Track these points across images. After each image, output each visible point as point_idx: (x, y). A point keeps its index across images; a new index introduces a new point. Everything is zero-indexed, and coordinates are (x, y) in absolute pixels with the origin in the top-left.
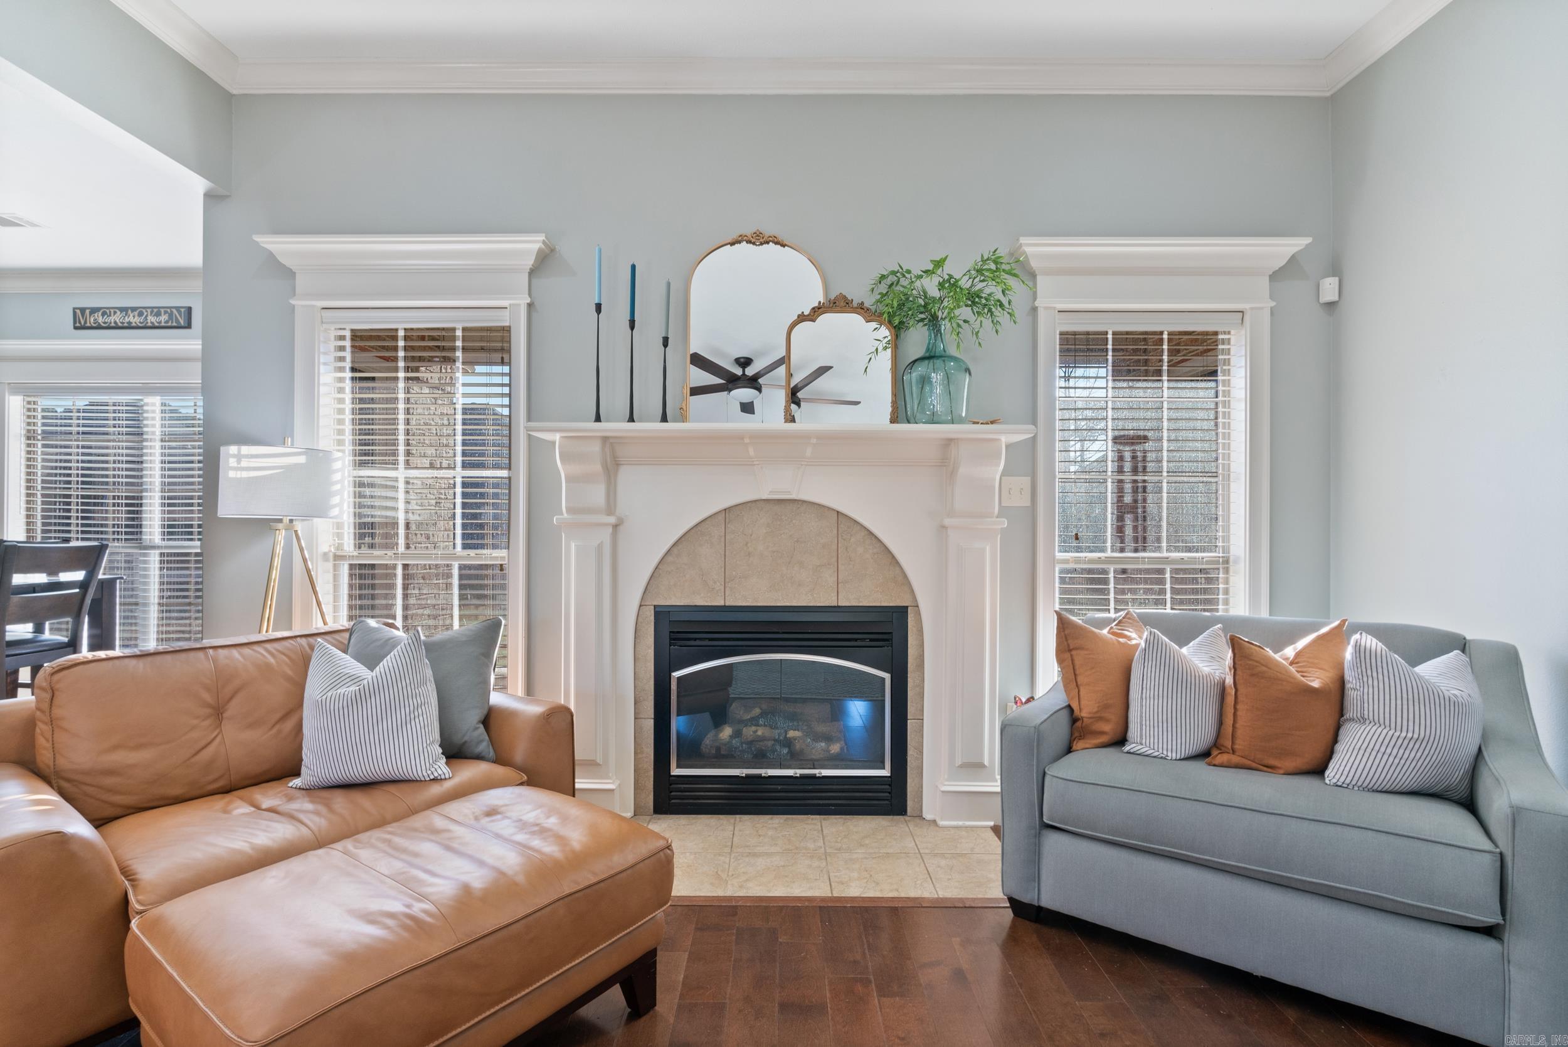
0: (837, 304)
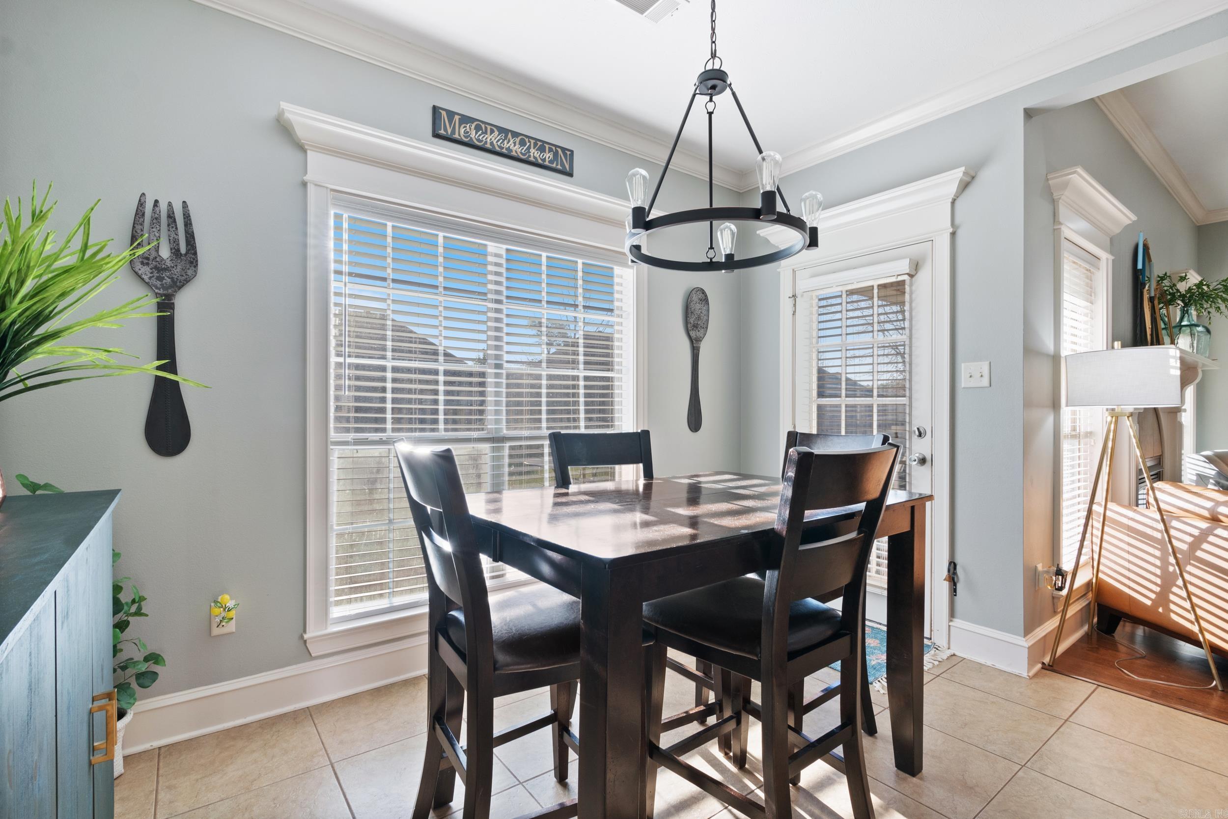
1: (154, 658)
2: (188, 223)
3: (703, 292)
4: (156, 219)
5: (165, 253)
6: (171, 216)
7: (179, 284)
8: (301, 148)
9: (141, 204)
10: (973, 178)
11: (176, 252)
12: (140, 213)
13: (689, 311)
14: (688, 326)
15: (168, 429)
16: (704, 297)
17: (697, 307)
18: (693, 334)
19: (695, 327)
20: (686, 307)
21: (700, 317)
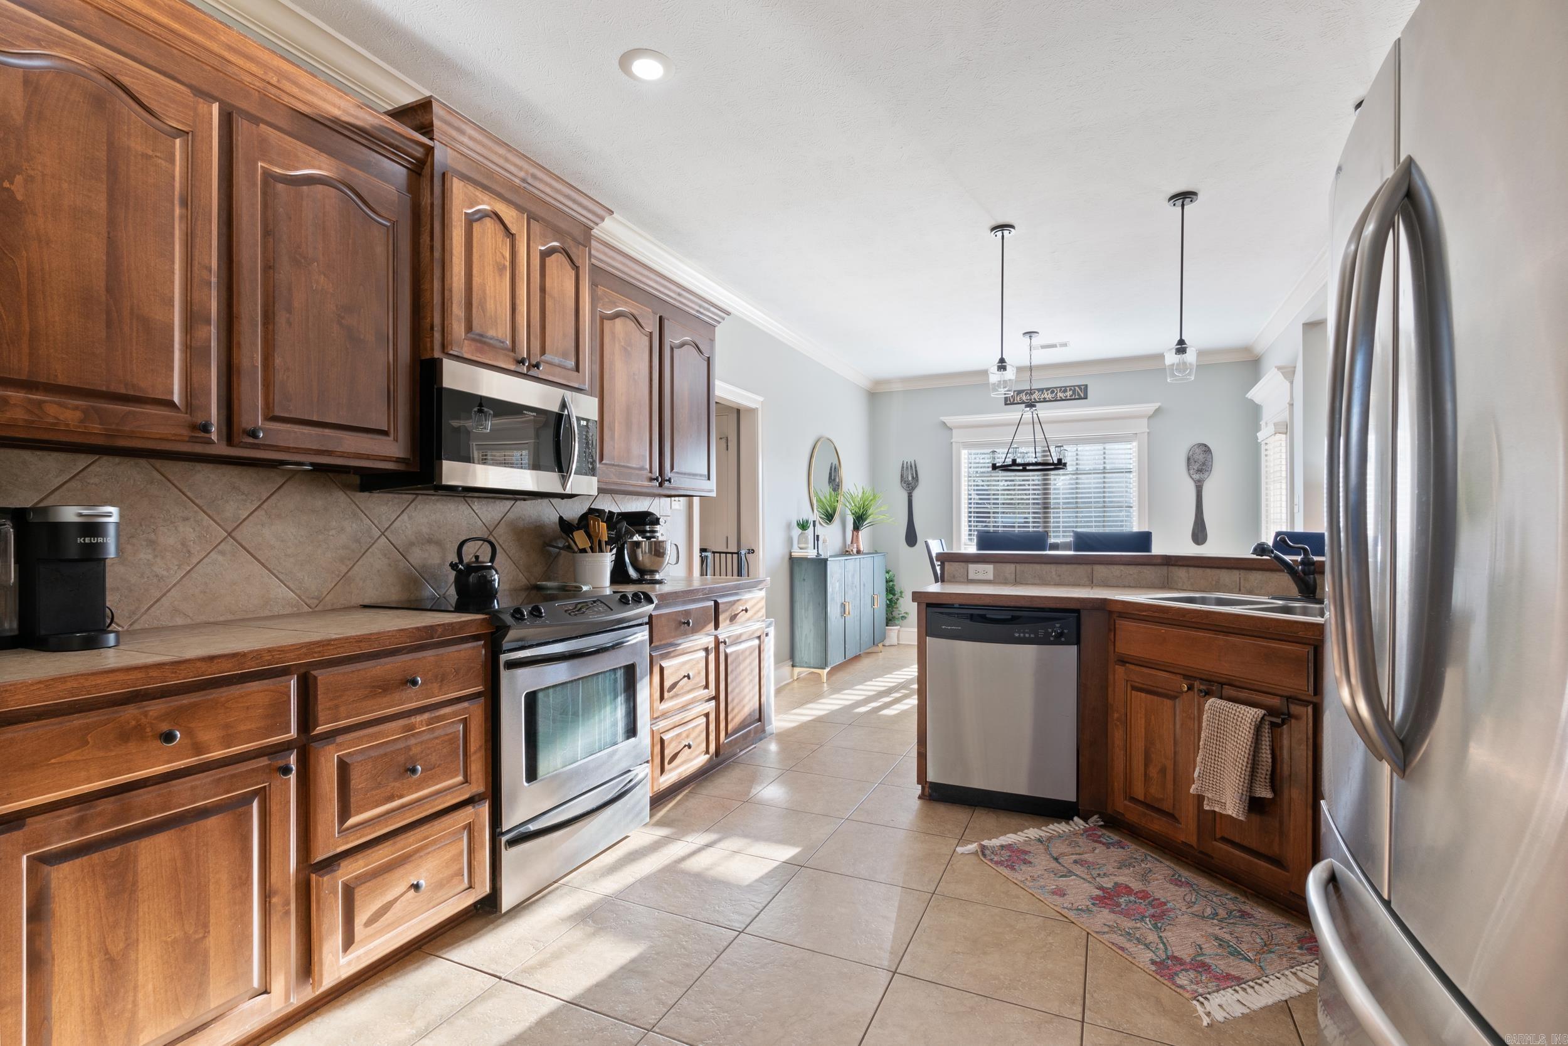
1: (906, 613)
2: (916, 467)
3: (1206, 446)
4: (907, 468)
5: (910, 478)
6: (911, 466)
7: (913, 489)
8: (951, 429)
9: (903, 465)
10: (1295, 367)
11: (913, 478)
12: (903, 467)
13: (1192, 461)
14: (1191, 472)
15: (911, 538)
16: (1206, 449)
17: (1201, 457)
18: (1196, 477)
19: (1199, 471)
20: (1189, 459)
21: (1204, 464)
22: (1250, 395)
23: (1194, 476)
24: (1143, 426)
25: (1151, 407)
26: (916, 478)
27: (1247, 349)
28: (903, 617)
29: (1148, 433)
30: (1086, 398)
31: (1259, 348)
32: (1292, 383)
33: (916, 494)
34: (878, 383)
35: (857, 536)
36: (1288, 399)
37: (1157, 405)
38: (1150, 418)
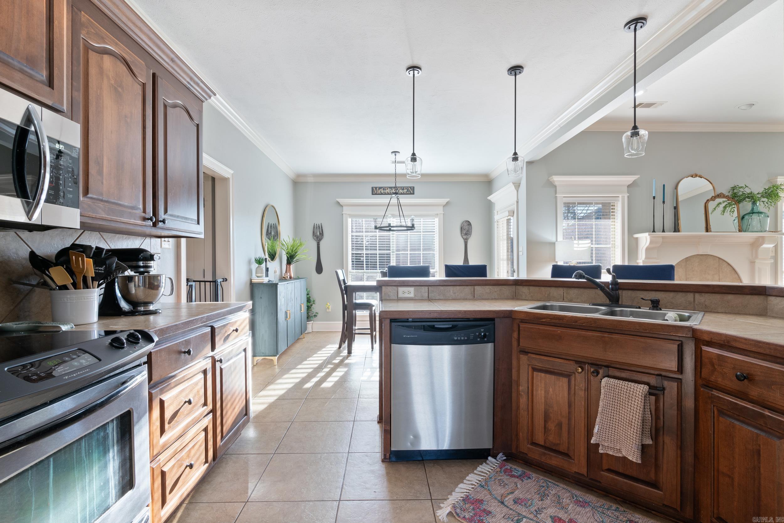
0: (719, 196)
1: (317, 313)
2: (322, 227)
3: (469, 222)
4: (317, 228)
5: (318, 234)
6: (319, 227)
7: (320, 240)
8: (342, 206)
9: (314, 225)
10: (520, 183)
11: (320, 233)
12: (314, 227)
13: (463, 229)
14: (463, 234)
15: (319, 269)
16: (469, 224)
17: (466, 227)
18: (465, 237)
19: (466, 234)
20: (461, 228)
21: (468, 231)
22: (489, 198)
23: (464, 237)
24: (440, 210)
25: (444, 201)
26: (322, 234)
27: (486, 175)
28: (315, 315)
29: (443, 214)
30: (413, 194)
31: (493, 175)
32: (518, 191)
33: (322, 243)
34: (299, 176)
35: (290, 267)
36: (516, 199)
37: (447, 200)
38: (444, 206)
